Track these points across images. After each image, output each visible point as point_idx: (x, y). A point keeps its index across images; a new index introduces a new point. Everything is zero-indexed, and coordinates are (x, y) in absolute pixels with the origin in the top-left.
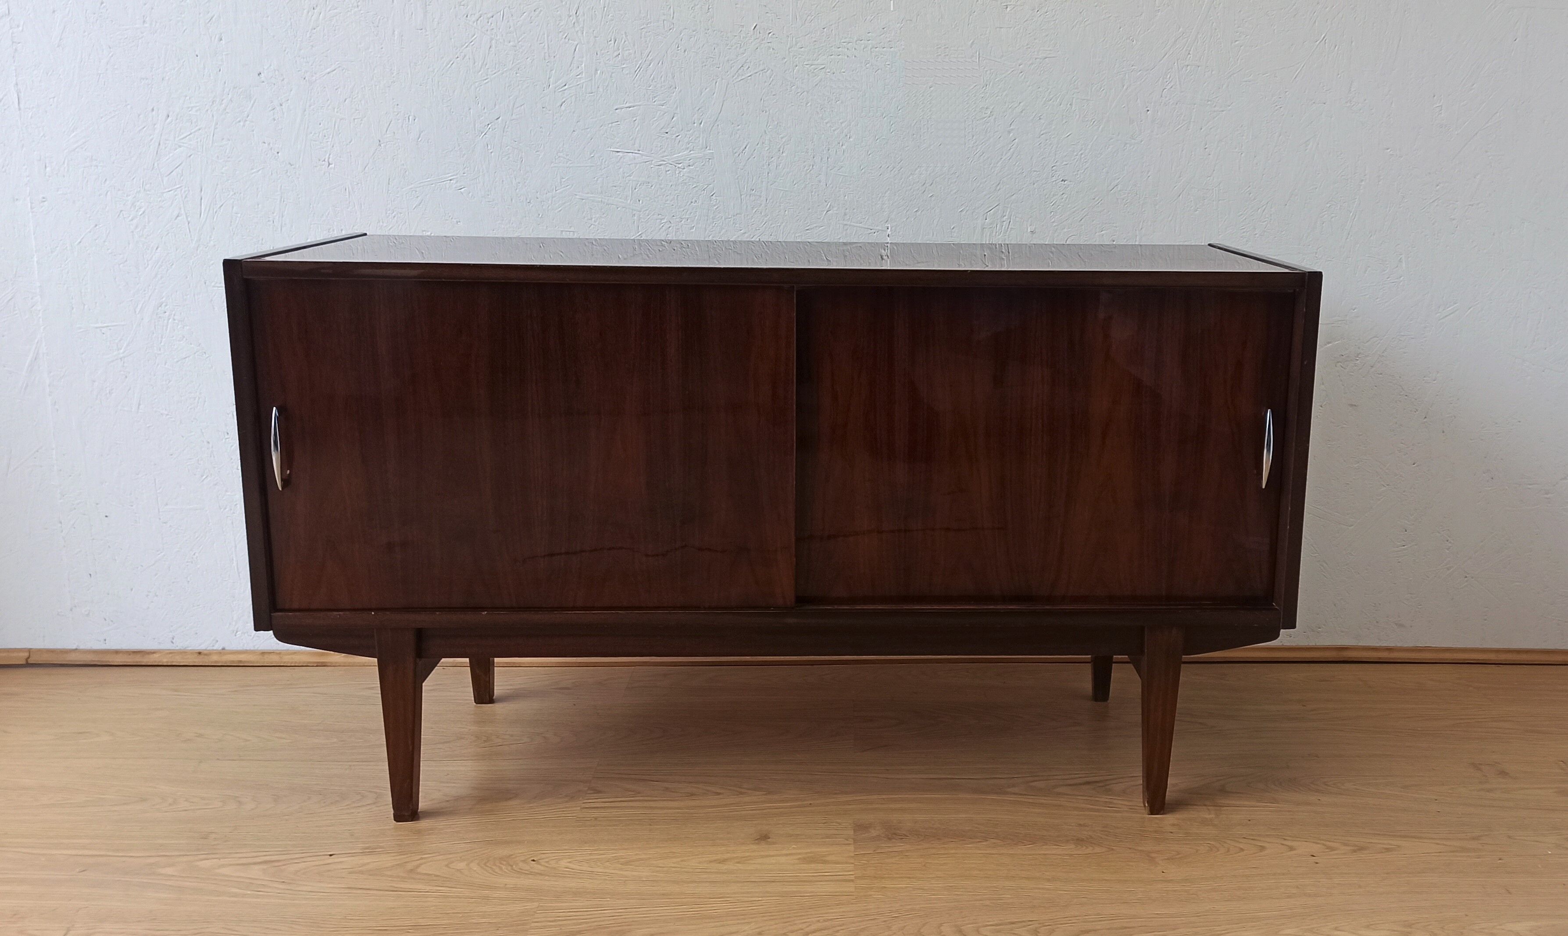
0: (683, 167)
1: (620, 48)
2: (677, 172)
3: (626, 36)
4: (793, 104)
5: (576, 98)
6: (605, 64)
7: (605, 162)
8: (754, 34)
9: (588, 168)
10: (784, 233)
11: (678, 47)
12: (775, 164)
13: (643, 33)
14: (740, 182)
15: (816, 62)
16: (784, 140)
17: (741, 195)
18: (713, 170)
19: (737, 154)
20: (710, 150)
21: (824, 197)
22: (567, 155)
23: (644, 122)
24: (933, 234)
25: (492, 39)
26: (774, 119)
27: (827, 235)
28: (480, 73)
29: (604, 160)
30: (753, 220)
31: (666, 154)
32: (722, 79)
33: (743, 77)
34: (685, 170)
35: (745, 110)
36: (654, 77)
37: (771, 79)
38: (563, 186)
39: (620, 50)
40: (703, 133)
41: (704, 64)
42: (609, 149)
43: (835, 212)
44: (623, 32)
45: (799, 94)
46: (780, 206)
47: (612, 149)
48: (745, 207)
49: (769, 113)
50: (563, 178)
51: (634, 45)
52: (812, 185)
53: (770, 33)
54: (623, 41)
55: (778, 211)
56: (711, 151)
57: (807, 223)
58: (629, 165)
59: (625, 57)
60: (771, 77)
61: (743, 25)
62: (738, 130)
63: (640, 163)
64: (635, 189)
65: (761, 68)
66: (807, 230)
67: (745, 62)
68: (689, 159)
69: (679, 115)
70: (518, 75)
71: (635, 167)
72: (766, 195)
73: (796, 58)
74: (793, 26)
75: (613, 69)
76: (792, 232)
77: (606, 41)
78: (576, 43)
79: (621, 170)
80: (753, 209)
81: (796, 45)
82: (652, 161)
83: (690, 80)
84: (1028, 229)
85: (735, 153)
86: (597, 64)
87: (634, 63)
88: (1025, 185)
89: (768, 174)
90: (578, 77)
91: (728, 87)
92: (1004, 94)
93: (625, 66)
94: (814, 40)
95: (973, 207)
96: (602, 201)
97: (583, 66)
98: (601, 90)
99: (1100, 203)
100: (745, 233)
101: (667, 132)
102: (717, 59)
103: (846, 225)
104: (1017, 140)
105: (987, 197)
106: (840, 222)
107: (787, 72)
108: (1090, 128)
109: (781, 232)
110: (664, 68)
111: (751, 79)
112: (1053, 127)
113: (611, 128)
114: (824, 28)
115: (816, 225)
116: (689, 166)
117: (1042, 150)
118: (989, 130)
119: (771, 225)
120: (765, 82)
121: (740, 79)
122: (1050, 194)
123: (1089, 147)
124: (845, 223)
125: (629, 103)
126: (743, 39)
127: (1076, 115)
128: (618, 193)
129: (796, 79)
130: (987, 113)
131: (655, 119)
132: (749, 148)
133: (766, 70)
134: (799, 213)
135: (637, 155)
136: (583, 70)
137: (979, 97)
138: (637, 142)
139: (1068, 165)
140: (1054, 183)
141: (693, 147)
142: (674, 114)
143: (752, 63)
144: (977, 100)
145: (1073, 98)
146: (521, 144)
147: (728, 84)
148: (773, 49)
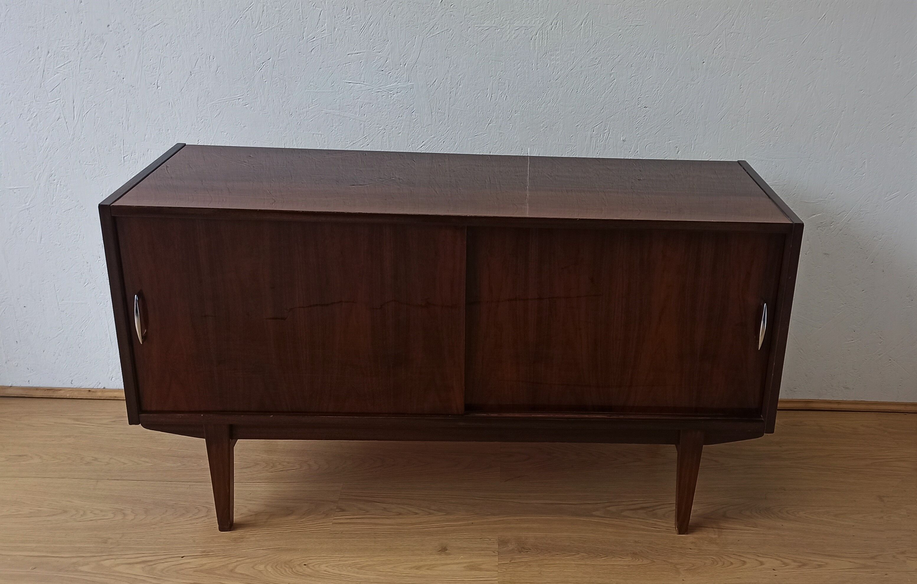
0: (393, 94)
1: (351, 13)
2: (389, 97)
3: (355, 5)
4: (467, 53)
5: (322, 46)
6: (341, 24)
7: (341, 89)
8: (441, 5)
9: (330, 93)
10: (460, 138)
11: (390, 14)
12: (455, 92)
13: (366, 3)
14: (431, 104)
15: (482, 25)
16: (460, 77)
18: (413, 95)
19: (429, 86)
20: (411, 82)
21: (487, 115)
22: (316, 84)
23: (367, 63)
24: (558, 140)
25: (264, 6)
26: (454, 62)
27: (489, 140)
28: (257, 28)
29: (340, 88)
30: (439, 129)
31: (381, 84)
32: (420, 36)
33: (434, 35)
34: (394, 95)
35: (435, 56)
36: (373, 34)
37: (453, 36)
38: (313, 105)
39: (351, 15)
40: (406, 71)
41: (407, 25)
42: (344, 81)
43: (494, 124)
44: (352, 3)
45: (471, 46)
46: (458, 120)
47: (346, 81)
48: (434, 120)
49: (451, 59)
50: (313, 99)
51: (360, 12)
52: (479, 107)
53: (452, 5)
54: (352, 9)
55: (456, 123)
56: (412, 83)
57: (476, 131)
58: (358, 91)
59: (354, 20)
60: (452, 35)
62: (430, 69)
63: (365, 90)
64: (362, 107)
65: (446, 28)
66: (476, 136)
67: (435, 25)
68: (397, 88)
69: (391, 59)
70: (282, 30)
71: (362, 93)
72: (448, 113)
73: (469, 22)
75: (346, 28)
77: (341, 9)
78: (321, 9)
79: (352, 95)
80: (440, 122)
81: (469, 14)
82: (373, 89)
83: (398, 36)
84: (621, 138)
85: (428, 85)
86: (336, 24)
87: (360, 24)
88: (620, 110)
89: (450, 99)
90: (323, 32)
91: (424, 41)
92: (608, 49)
93: (354, 25)
94: (481, 10)
95: (585, 124)
96: (339, 115)
97: (326, 24)
98: (338, 41)
99: (669, 123)
100: (434, 137)
101: (382, 70)
102: (416, 22)
103: (501, 133)
104: (615, 80)
105: (594, 117)
106: (497, 131)
107: (463, 31)
108: (664, 73)
109: (458, 137)
110: (381, 27)
111: (439, 36)
112: (640, 72)
113: (345, 66)
114: (488, 3)
115: (481, 133)
116: (397, 93)
117: (632, 87)
118: (597, 73)
119: (452, 132)
120: (448, 38)
121: (431, 36)
122: (636, 116)
123: (663, 85)
124: (501, 131)
125: (357, 50)
126: (434, 8)
127: (656, 64)
128: (350, 109)
129: (469, 36)
130: (596, 62)
131: (375, 61)
132: (437, 81)
133: (449, 30)
134: (470, 125)
135: (362, 85)
136: (326, 28)
137: (592, 51)
138: (363, 76)
139: (649, 97)
140: (639, 109)
141: (400, 80)
142: (388, 58)
143: (440, 25)
144: (590, 53)
145: (654, 53)
146: (285, 76)
147: (424, 39)
148: (454, 16)
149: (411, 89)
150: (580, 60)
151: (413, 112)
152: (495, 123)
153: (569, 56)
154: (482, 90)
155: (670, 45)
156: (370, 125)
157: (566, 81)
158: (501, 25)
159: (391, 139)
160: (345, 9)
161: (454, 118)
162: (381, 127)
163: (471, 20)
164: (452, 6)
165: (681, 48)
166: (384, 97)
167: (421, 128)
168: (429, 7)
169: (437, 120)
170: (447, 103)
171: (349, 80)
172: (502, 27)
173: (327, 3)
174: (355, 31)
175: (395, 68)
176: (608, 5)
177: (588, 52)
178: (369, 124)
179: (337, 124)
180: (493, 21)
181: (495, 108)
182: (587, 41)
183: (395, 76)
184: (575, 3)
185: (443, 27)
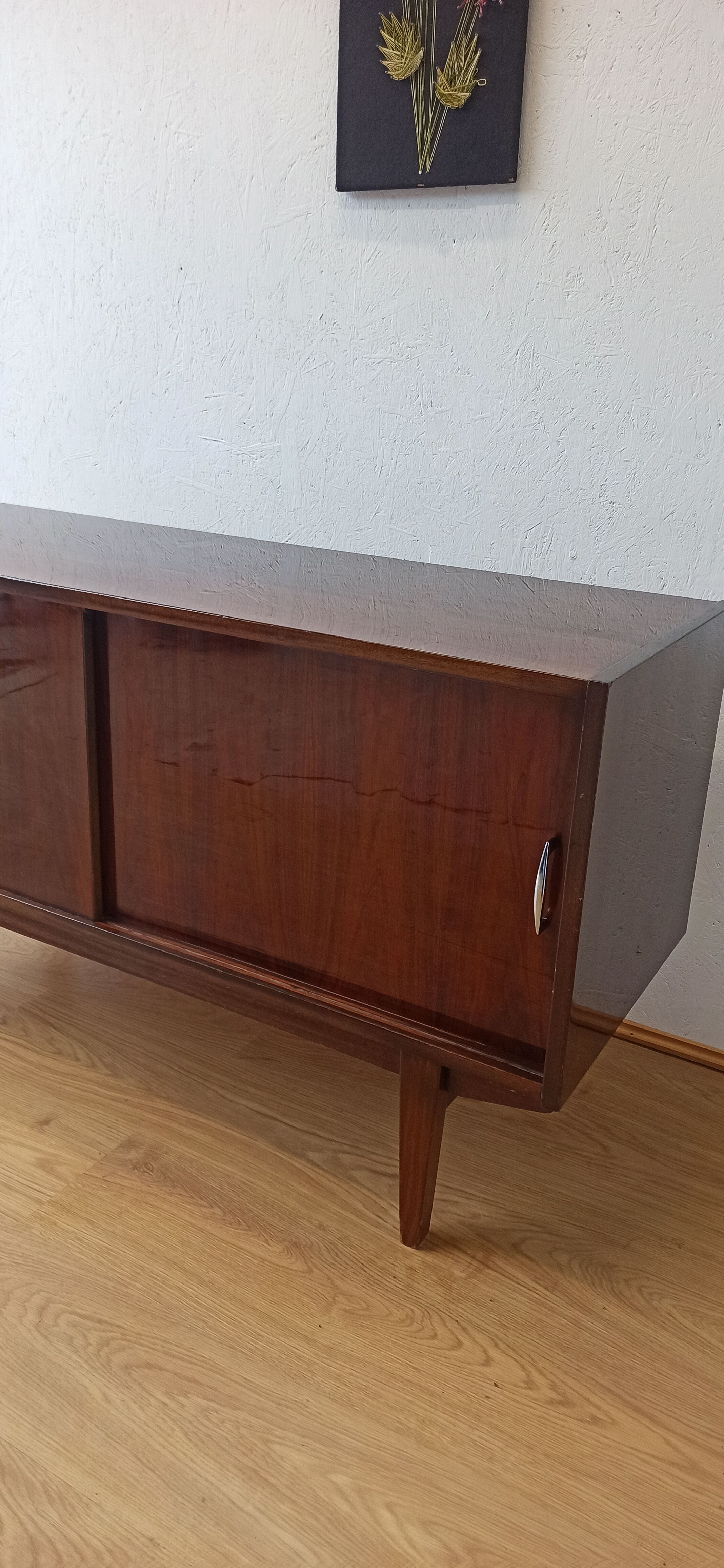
0: (256, 458)
1: (211, 337)
2: (251, 463)
3: (216, 325)
4: (351, 400)
5: (177, 385)
6: (199, 353)
7: (196, 448)
8: (320, 324)
9: (184, 453)
10: (337, 532)
11: (256, 338)
12: (332, 460)
13: (229, 322)
14: (302, 477)
15: (374, 356)
16: (341, 437)
17: (302, 490)
18: (280, 462)
19: (300, 449)
20: (278, 442)
21: (374, 499)
22: (169, 440)
23: (227, 412)
24: (473, 549)
25: (118, 327)
26: (334, 414)
27: (374, 538)
28: (110, 359)
29: (195, 447)
30: (311, 516)
31: (243, 444)
32: (291, 371)
33: (309, 370)
34: (257, 461)
35: (309, 404)
36: (236, 367)
37: (333, 372)
38: (165, 468)
39: (211, 340)
40: (273, 426)
41: (277, 355)
42: (200, 436)
43: (383, 515)
44: (213, 322)
45: (357, 389)
46: (335, 504)
47: (202, 437)
48: (305, 501)
49: (330, 407)
50: (165, 462)
51: (221, 335)
52: (364, 485)
53: (334, 323)
54: (213, 330)
55: (332, 509)
56: (279, 444)
57: (357, 524)
58: (215, 452)
59: (214, 347)
60: (333, 371)
61: (311, 315)
62: (302, 424)
63: (222, 452)
64: (218, 476)
65: (325, 361)
66: (357, 530)
67: (312, 354)
68: (260, 450)
69: (254, 406)
70: (135, 362)
71: (219, 455)
72: (323, 492)
73: (356, 351)
74: (355, 316)
75: (204, 358)
76: (343, 531)
77: (200, 331)
78: (177, 332)
79: (208, 457)
80: (311, 505)
81: (357, 337)
82: (232, 450)
83: (265, 371)
84: (568, 554)
85: (299, 447)
86: (193, 352)
87: (221, 353)
88: (571, 504)
89: (326, 470)
90: (178, 365)
91: (296, 379)
92: (557, 397)
93: (213, 355)
94: (373, 331)
95: (514, 524)
96: (193, 485)
97: (182, 354)
98: (195, 378)
99: (650, 533)
100: (304, 528)
101: (245, 422)
102: (288, 350)
103: (391, 529)
104: (565, 452)
105: (529, 513)
106: (387, 526)
107: (347, 365)
108: (648, 442)
109: (335, 530)
110: (244, 358)
111: (315, 371)
112: (607, 439)
113: (201, 415)
114: (383, 319)
115: (364, 526)
116: (261, 457)
117: (592, 465)
118: (536, 438)
119: (326, 522)
120: (328, 375)
121: (306, 372)
122: (595, 517)
123: (645, 465)
124: (391, 526)
125: (216, 392)
126: (311, 329)
127: (634, 426)
128: (205, 478)
129: (355, 373)
130: (536, 419)
131: (236, 409)
132: (311, 443)
133: (329, 363)
134: (351, 513)
135: (220, 443)
136: (182, 359)
137: (531, 399)
138: (221, 430)
139: (619, 485)
140: (602, 504)
141: (265, 439)
142: (251, 405)
143: (317, 355)
144: (527, 404)
145: (632, 405)
146: (136, 427)
147: (296, 376)
148: (336, 341)
149: (278, 453)
150: (511, 414)
151: (278, 488)
152: (384, 513)
153: (494, 408)
154: (369, 459)
155: (660, 391)
156: (227, 503)
157: (488, 450)
158: (400, 356)
159: (251, 526)
160: (205, 331)
161: (330, 500)
162: (240, 506)
163: (359, 347)
164: (335, 325)
165: (680, 397)
166: (245, 461)
167: (288, 513)
168: (305, 326)
169: (308, 502)
170: (322, 476)
171: (206, 436)
172: (401, 359)
173: (185, 322)
174: (215, 364)
175: (260, 420)
176: (561, 320)
177: (524, 401)
178: (226, 501)
179: (190, 499)
180: (388, 348)
181: (386, 489)
182: (523, 382)
183: (259, 433)
184: (509, 317)
185: (322, 358)
